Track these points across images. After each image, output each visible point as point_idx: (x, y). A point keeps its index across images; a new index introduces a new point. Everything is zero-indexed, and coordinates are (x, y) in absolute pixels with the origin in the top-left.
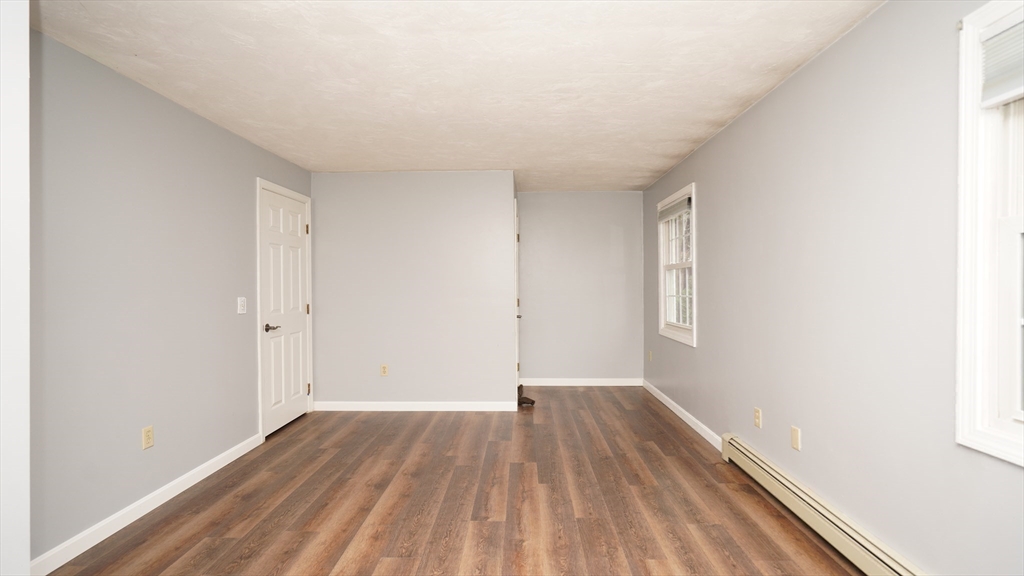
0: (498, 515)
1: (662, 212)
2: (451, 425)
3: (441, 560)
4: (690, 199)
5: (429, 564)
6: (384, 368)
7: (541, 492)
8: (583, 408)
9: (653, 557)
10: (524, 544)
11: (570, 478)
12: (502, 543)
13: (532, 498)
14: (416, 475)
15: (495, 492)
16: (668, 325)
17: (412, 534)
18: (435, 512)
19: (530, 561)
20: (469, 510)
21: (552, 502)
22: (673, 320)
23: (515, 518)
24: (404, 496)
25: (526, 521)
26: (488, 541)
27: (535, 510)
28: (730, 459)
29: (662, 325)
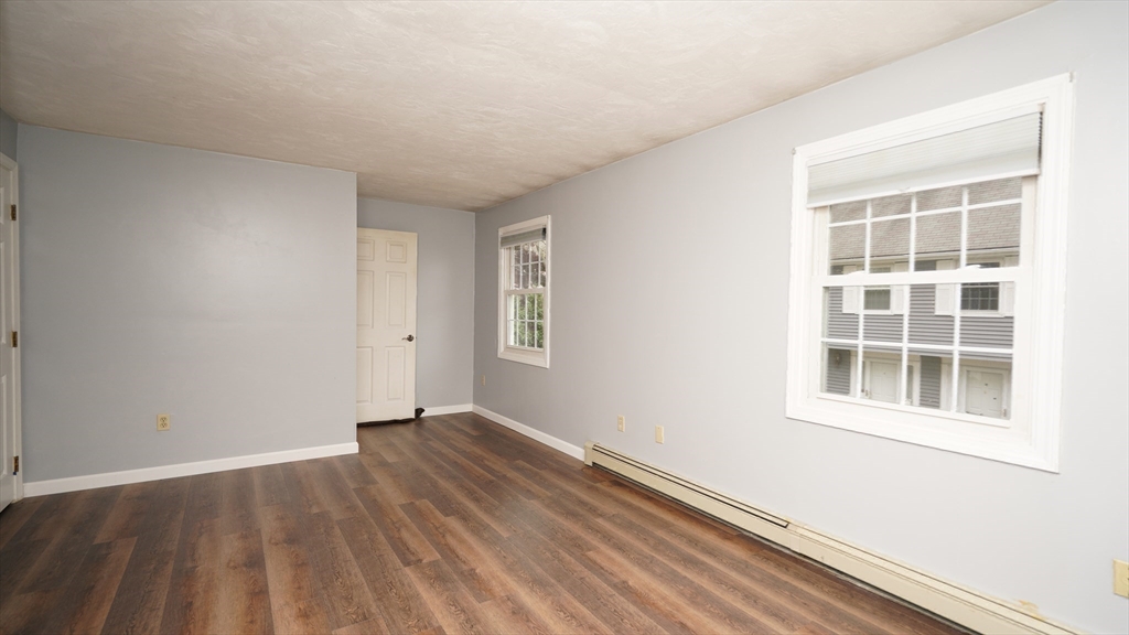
0: (430, 555)
1: (503, 239)
2: (287, 479)
3: (407, 611)
4: (544, 230)
5: (395, 618)
6: (164, 419)
7: (453, 523)
8: (430, 440)
9: (590, 550)
10: (477, 571)
11: (471, 506)
12: (455, 577)
13: (450, 531)
14: (291, 540)
15: (405, 535)
16: (508, 348)
17: (349, 599)
18: (356, 570)
19: (494, 583)
20: (393, 559)
21: (472, 531)
22: (512, 343)
23: (449, 554)
24: (299, 566)
25: (461, 551)
26: (438, 578)
27: (462, 541)
28: (594, 463)
29: (501, 348)
